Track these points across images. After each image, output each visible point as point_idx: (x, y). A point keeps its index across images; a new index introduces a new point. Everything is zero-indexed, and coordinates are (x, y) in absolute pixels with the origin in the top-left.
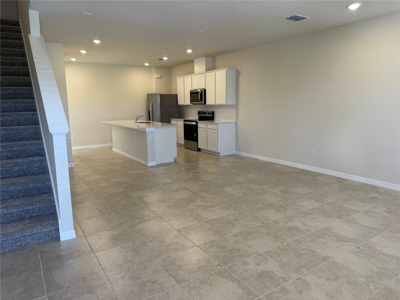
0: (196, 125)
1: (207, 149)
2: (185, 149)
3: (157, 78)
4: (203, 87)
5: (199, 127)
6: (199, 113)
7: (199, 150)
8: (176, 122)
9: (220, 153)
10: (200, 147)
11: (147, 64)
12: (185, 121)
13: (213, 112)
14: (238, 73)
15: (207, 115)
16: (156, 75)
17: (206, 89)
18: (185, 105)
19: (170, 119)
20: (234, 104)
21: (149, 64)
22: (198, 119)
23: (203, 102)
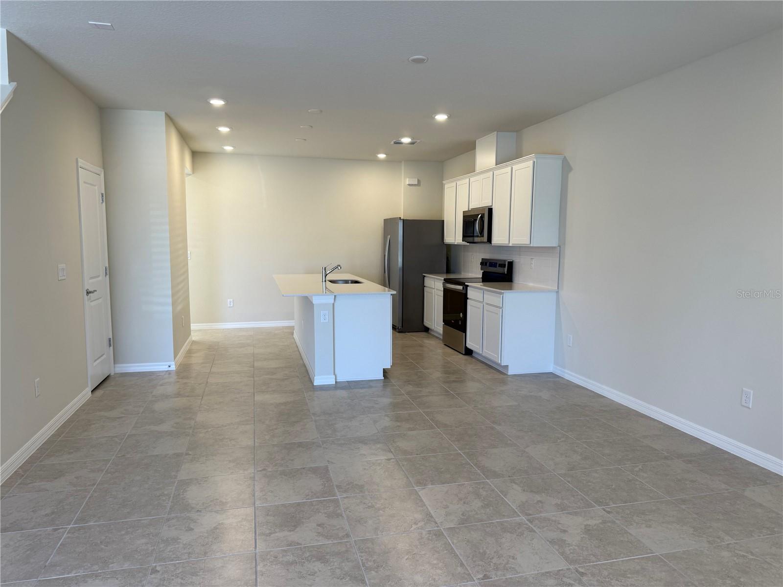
0: (464, 292)
1: (481, 353)
2: (443, 345)
3: (409, 185)
4: (485, 203)
5: (471, 299)
6: (484, 263)
7: (469, 352)
8: (433, 282)
9: (507, 366)
10: (470, 344)
11: (382, 156)
12: (447, 281)
13: (511, 264)
14: (566, 167)
15: (499, 270)
16: (408, 179)
17: (493, 207)
18: (456, 244)
19: (425, 275)
20: (554, 243)
21: (386, 154)
22: (481, 276)
23: (485, 238)
